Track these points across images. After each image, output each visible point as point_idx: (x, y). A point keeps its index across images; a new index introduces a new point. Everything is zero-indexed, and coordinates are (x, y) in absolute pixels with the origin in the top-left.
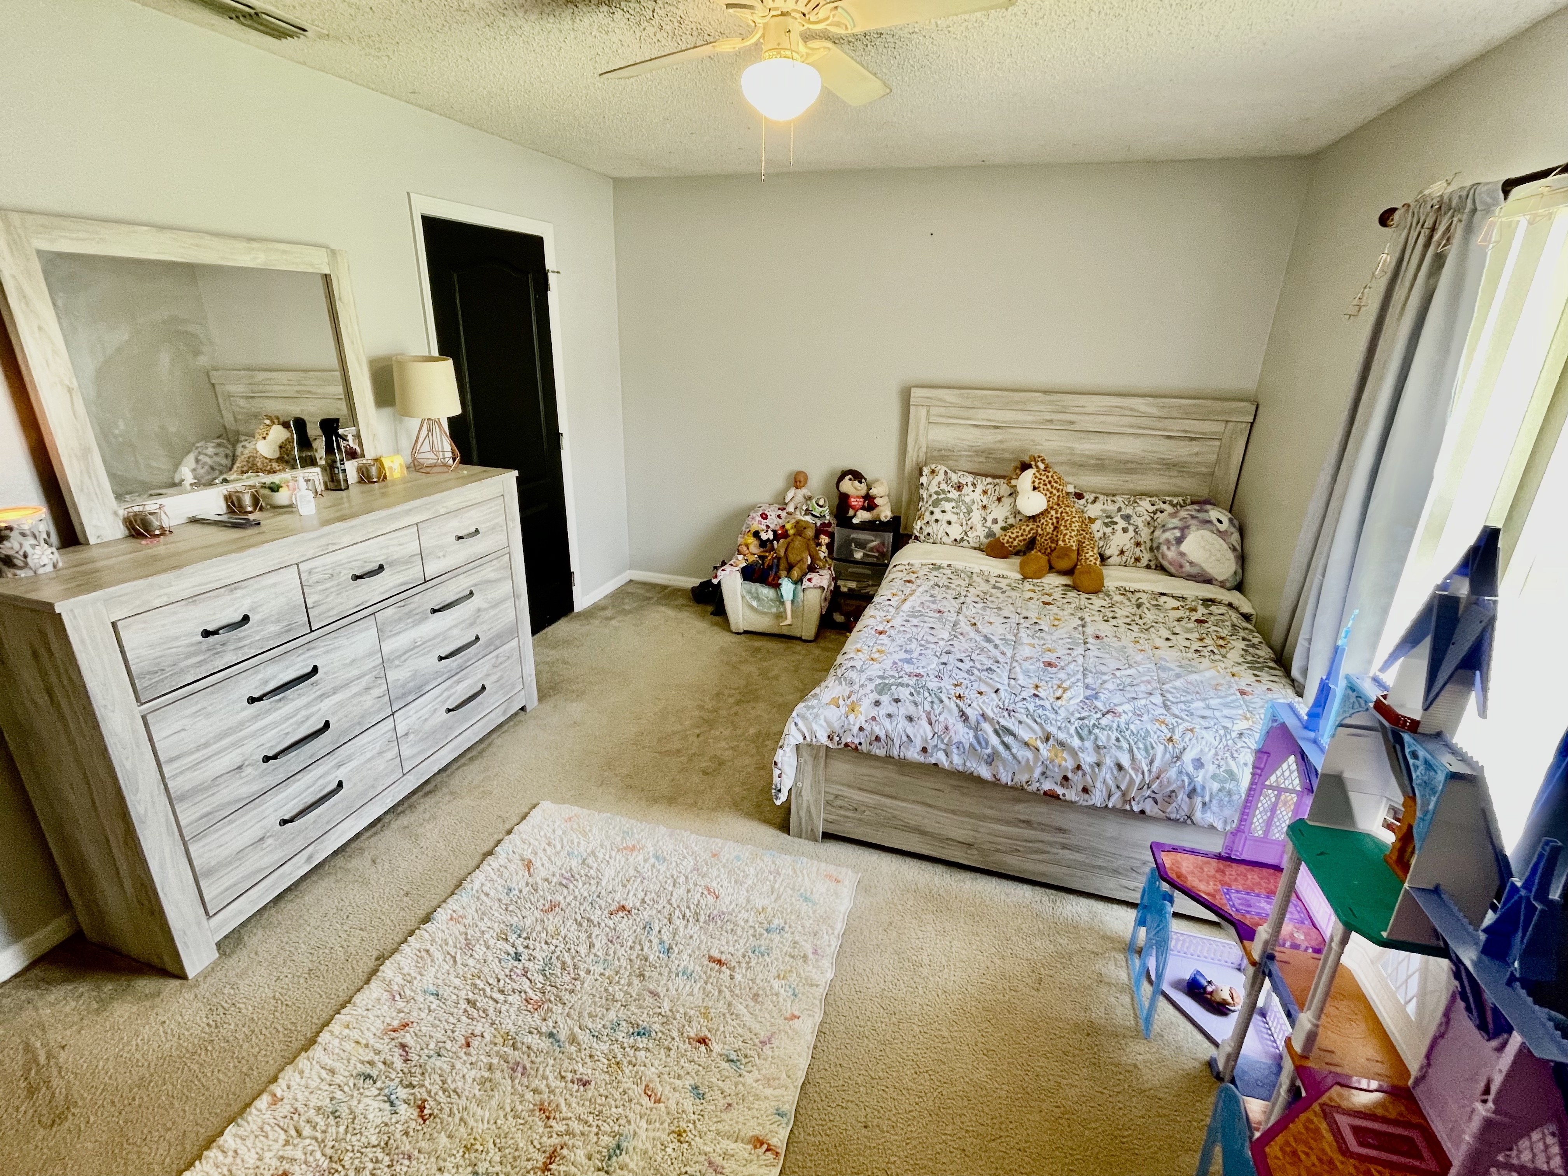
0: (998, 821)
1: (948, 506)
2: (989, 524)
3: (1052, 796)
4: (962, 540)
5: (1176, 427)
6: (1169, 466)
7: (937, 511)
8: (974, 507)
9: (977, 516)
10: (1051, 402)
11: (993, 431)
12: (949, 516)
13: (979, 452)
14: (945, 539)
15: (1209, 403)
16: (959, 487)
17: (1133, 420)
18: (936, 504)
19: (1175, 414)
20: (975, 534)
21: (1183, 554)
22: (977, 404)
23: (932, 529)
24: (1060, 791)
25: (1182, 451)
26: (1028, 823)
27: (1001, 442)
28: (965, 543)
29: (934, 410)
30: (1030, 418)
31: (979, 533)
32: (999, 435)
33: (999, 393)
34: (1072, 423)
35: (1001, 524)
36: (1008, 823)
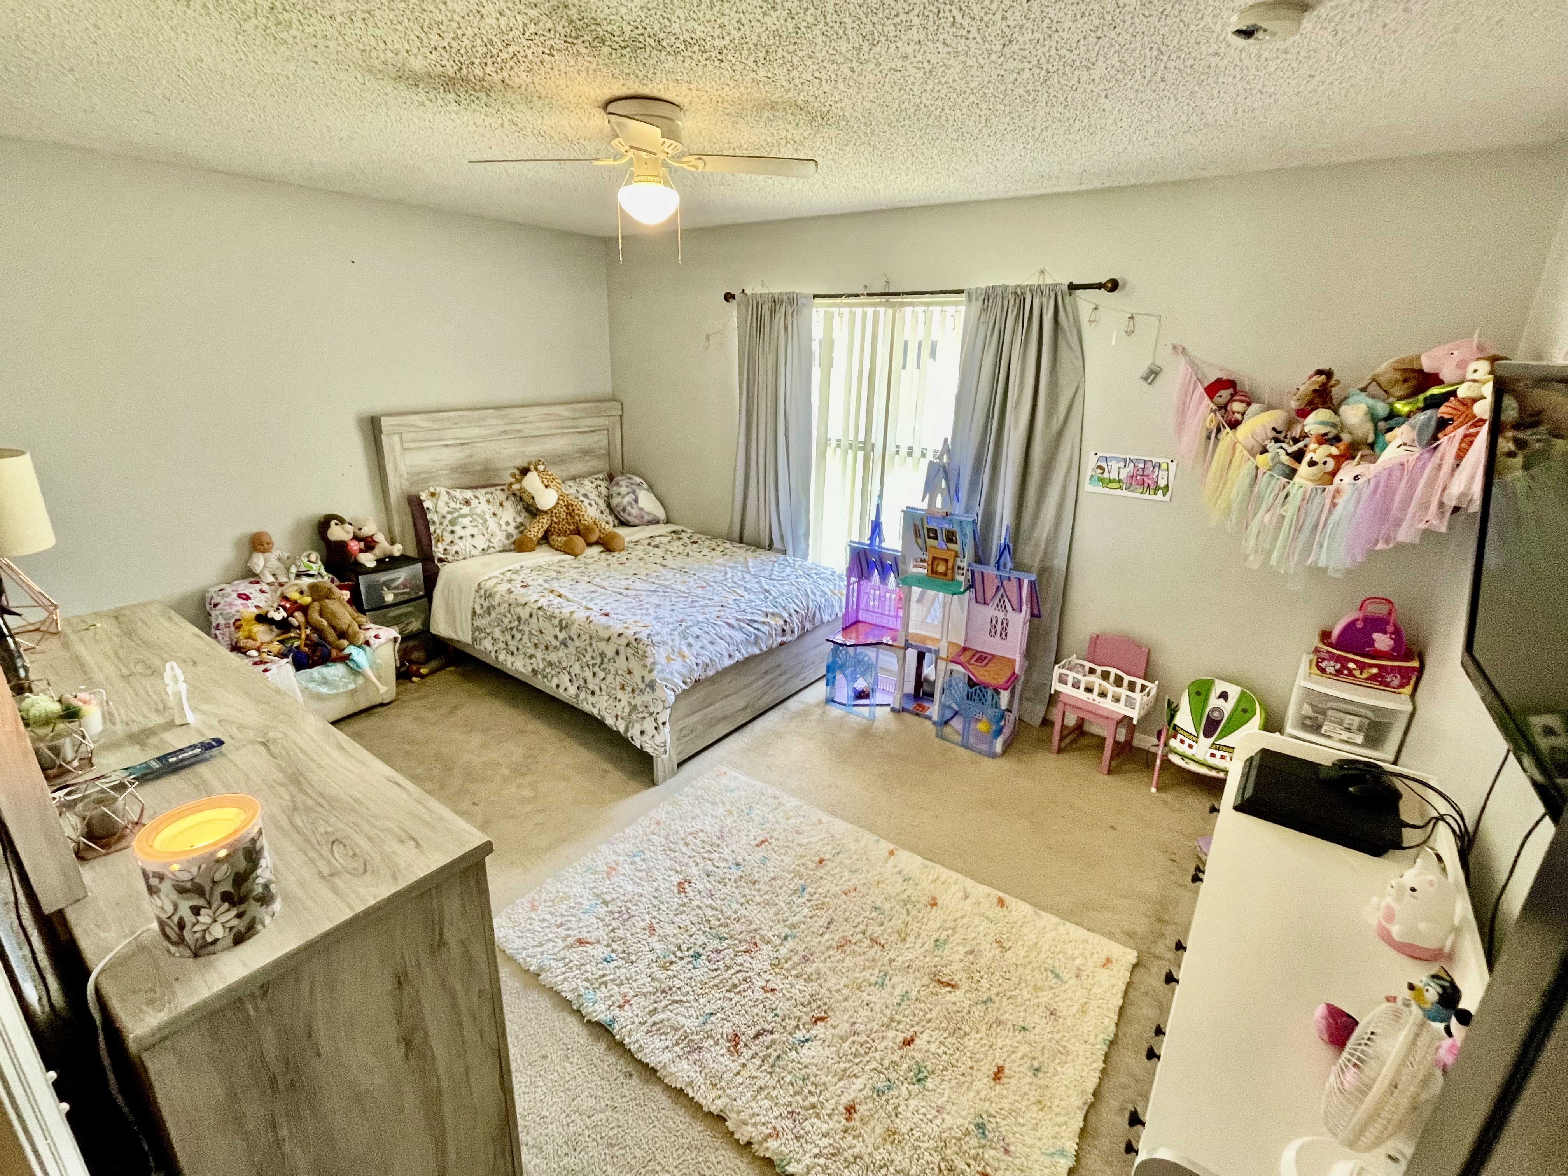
0: (757, 680)
1: (466, 521)
2: (504, 527)
3: (782, 644)
4: (489, 547)
5: (585, 424)
6: (585, 453)
7: (457, 528)
8: (487, 516)
9: (492, 522)
10: (503, 417)
11: (459, 448)
12: (471, 530)
13: (455, 470)
14: (474, 552)
15: (598, 404)
16: (467, 503)
17: (559, 423)
18: (453, 522)
19: (583, 415)
20: (497, 539)
21: (641, 509)
22: (447, 425)
23: (459, 546)
24: (784, 639)
25: (588, 441)
26: (766, 673)
27: (470, 456)
28: (492, 550)
29: (406, 436)
30: (488, 432)
31: (500, 539)
32: (467, 451)
33: (461, 413)
34: (519, 431)
35: (513, 525)
36: (762, 678)
